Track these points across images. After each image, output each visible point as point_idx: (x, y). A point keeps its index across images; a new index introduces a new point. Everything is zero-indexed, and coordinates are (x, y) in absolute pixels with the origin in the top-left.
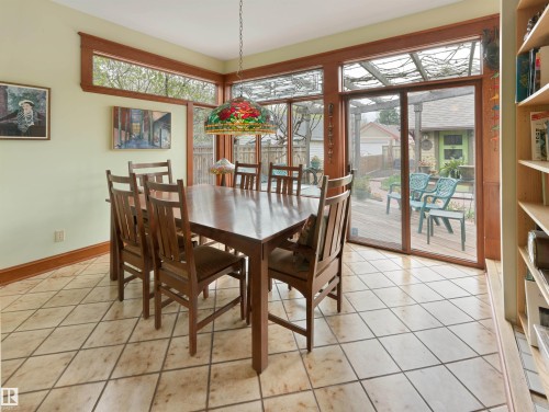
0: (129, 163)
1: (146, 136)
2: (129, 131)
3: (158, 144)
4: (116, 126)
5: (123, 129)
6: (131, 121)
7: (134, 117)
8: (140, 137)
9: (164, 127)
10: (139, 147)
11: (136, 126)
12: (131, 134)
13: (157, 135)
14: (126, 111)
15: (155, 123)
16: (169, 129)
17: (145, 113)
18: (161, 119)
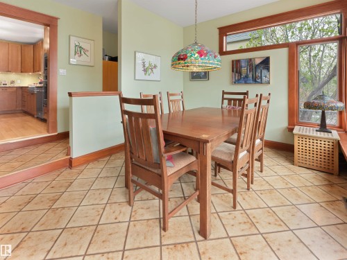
0: (223, 91)
1: (251, 76)
2: (240, 73)
3: (259, 80)
4: (233, 71)
5: (237, 72)
6: (241, 67)
7: (243, 64)
8: (247, 77)
9: (264, 68)
10: (246, 83)
11: (244, 70)
12: (241, 75)
13: (258, 74)
14: (238, 61)
15: (257, 66)
16: (268, 69)
17: (250, 60)
18: (261, 63)
